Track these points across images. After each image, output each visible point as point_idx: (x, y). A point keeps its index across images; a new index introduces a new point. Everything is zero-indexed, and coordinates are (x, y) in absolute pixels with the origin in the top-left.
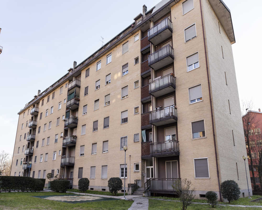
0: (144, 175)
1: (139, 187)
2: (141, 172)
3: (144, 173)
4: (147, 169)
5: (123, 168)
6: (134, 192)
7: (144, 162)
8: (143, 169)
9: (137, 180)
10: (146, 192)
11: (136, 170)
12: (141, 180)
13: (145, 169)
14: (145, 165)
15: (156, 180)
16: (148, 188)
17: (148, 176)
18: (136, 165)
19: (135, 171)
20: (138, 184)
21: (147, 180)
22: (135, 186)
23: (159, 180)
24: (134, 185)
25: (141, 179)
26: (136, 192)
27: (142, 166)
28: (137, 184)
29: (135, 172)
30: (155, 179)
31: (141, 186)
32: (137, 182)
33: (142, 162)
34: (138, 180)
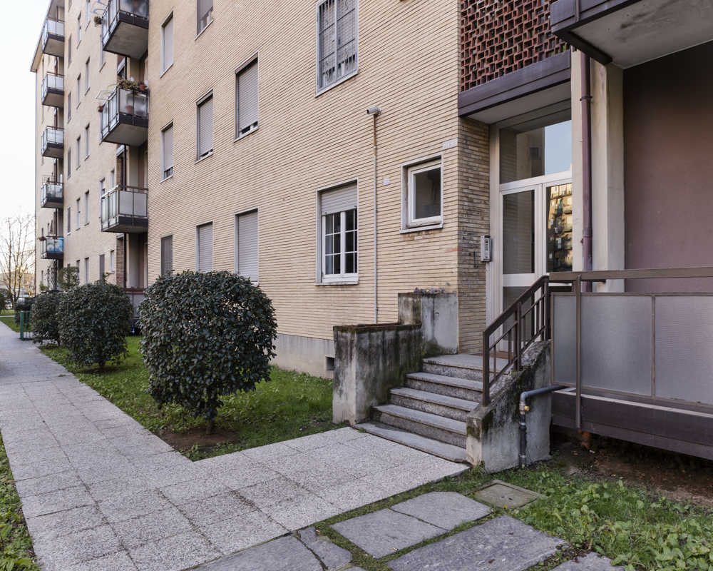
0: (483, 254)
1: (435, 350)
2: (453, 226)
3: (483, 239)
4: (509, 201)
5: (337, 215)
6: (387, 399)
7: (487, 147)
8: (473, 207)
9: (420, 294)
10: (502, 423)
11: (418, 216)
12: (461, 293)
13: (487, 203)
14: (488, 171)
15: (604, 288)
16: (525, 378)
17: (518, 258)
18: (416, 175)
19: (414, 221)
20: (427, 321)
21: (507, 291)
22: (396, 341)
23: (630, 288)
24: (390, 335)
25: (454, 287)
26: (407, 402)
27: (465, 182)
28: (418, 324)
29: (410, 233)
30: (590, 284)
31: (455, 345)
32: (416, 309)
33: (464, 142)
34: (432, 295)
